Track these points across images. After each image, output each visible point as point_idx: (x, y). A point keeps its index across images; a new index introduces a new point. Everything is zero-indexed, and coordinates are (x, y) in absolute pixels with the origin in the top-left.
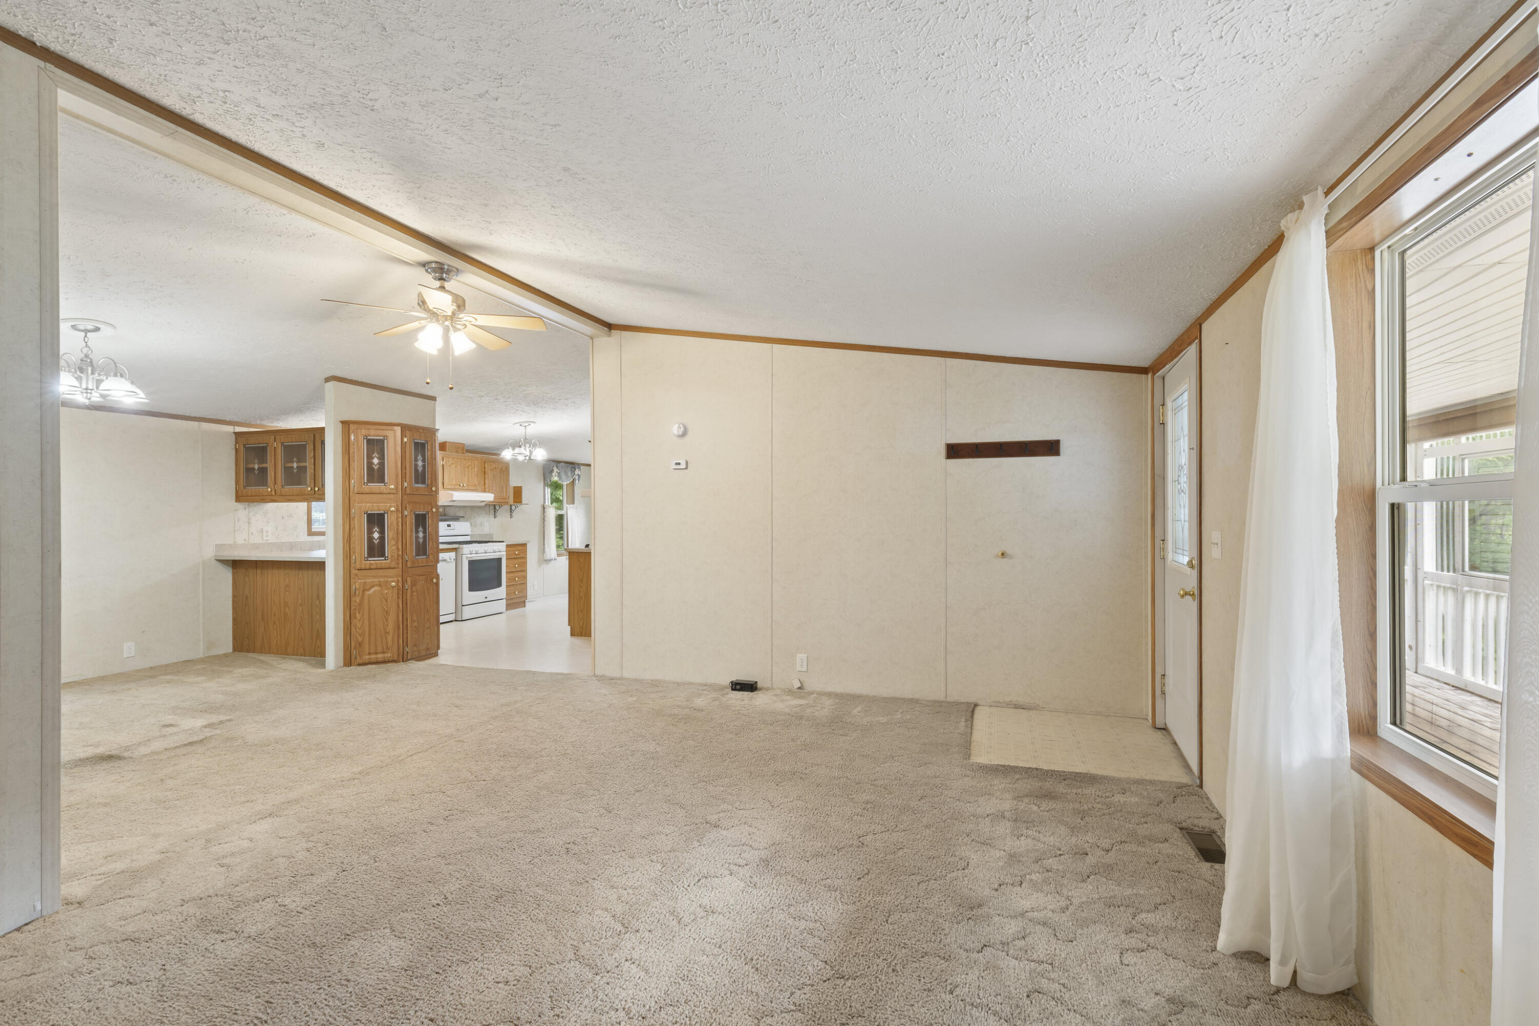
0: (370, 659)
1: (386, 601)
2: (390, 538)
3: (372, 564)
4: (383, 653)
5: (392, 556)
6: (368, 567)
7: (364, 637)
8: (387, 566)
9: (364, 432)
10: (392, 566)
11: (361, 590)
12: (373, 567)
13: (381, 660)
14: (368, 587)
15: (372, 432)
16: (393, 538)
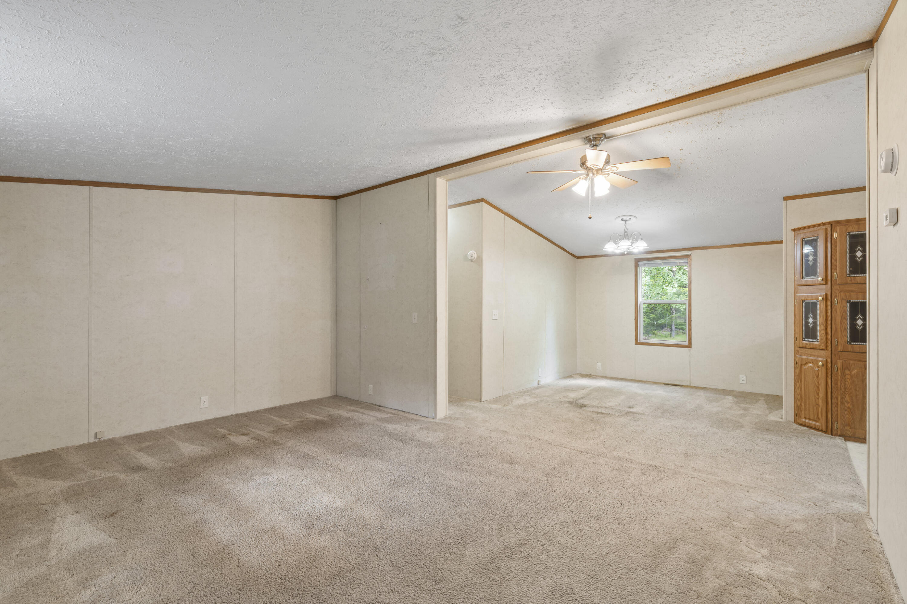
0: (805, 422)
1: (817, 377)
2: (820, 323)
3: (806, 344)
4: (815, 421)
5: (821, 339)
6: (804, 346)
7: (801, 402)
8: (818, 347)
9: (802, 236)
10: (822, 347)
11: (800, 364)
12: (807, 346)
13: (813, 426)
14: (804, 363)
15: (808, 235)
16: (822, 324)
